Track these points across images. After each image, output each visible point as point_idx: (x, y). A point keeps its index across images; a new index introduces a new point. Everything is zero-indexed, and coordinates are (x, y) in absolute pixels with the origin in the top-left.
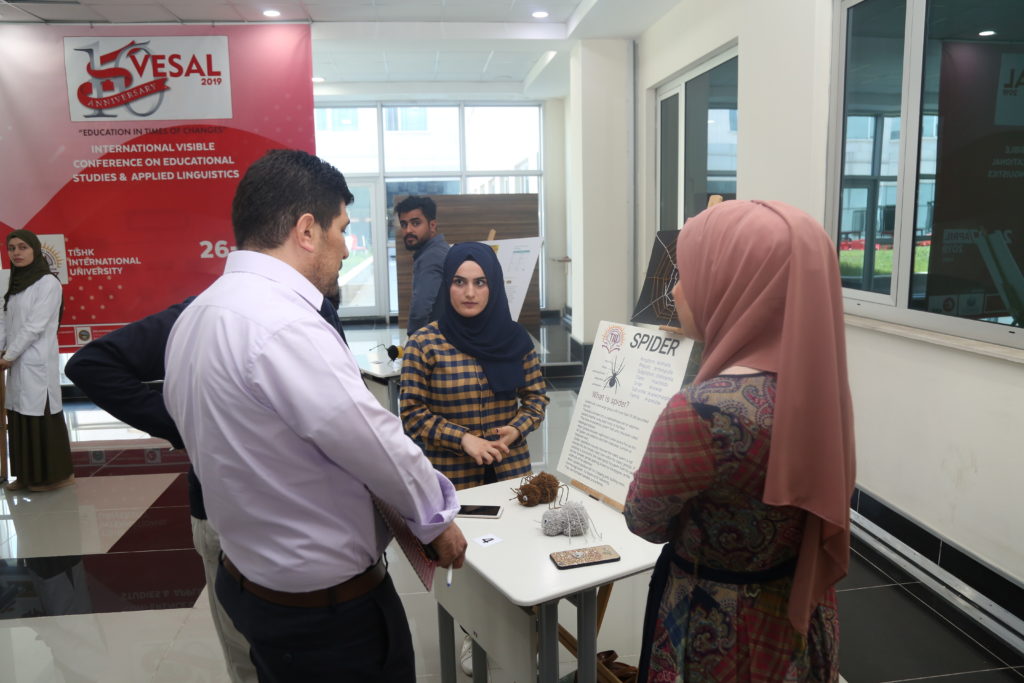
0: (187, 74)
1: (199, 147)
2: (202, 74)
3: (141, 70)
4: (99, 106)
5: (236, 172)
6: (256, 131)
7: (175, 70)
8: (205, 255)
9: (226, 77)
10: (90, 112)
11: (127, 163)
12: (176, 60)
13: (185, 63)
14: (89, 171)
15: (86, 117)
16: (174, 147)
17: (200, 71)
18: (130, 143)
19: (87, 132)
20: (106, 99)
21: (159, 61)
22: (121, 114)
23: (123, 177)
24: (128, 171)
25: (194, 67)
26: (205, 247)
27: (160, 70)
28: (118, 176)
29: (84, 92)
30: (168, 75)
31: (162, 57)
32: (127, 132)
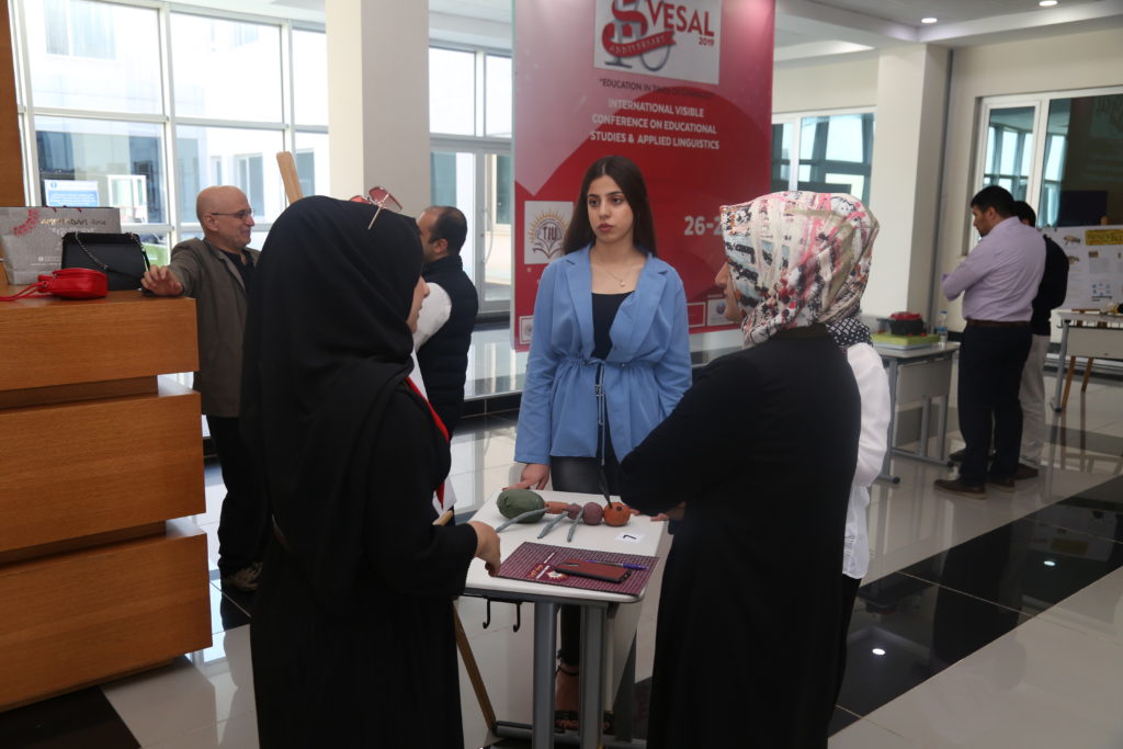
0: (690, 31)
1: (692, 112)
2: (701, 33)
3: (655, 17)
4: (619, 53)
5: (717, 143)
6: (734, 101)
7: (681, 24)
8: (688, 232)
9: (717, 38)
10: (610, 58)
11: (636, 122)
12: (682, 12)
13: (688, 16)
14: (604, 128)
15: (608, 64)
16: (674, 110)
17: (698, 28)
18: (640, 100)
19: (606, 82)
20: (626, 45)
21: (670, 11)
22: (635, 65)
23: (631, 140)
24: (636, 131)
25: (695, 24)
26: (688, 223)
27: (670, 21)
28: (627, 137)
29: (608, 31)
30: (675, 29)
31: (672, 7)
32: (638, 86)
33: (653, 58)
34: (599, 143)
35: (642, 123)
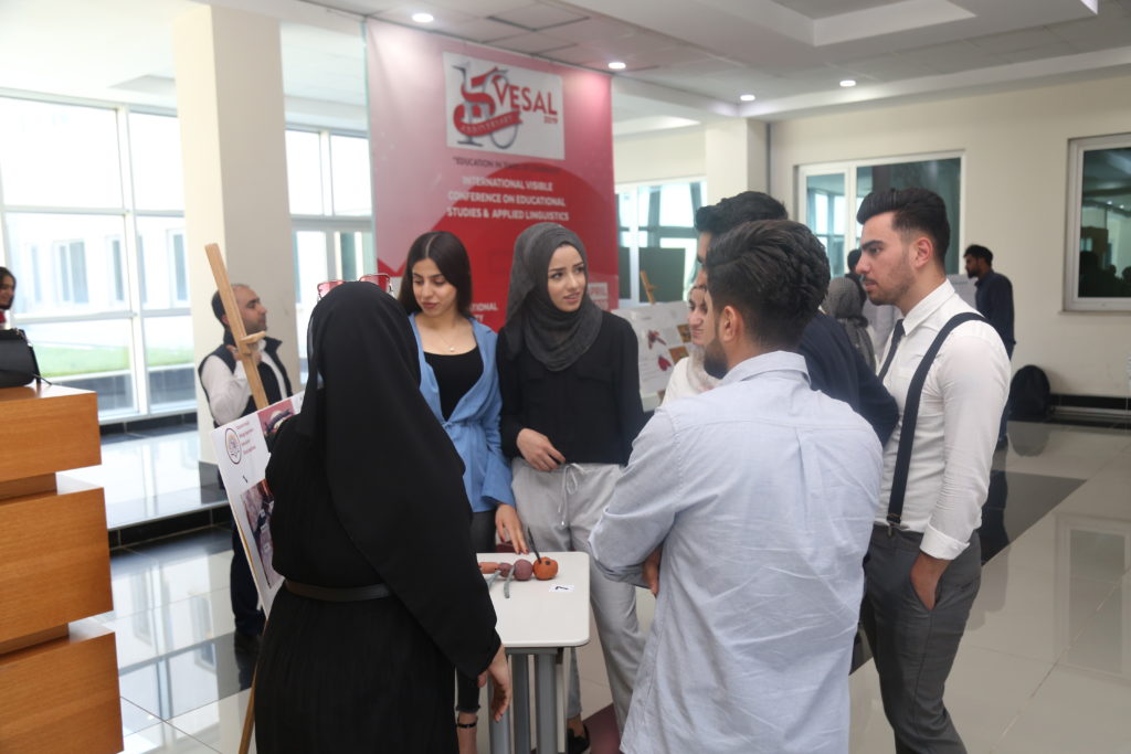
0: (535, 110)
1: (540, 186)
2: (545, 111)
3: (502, 98)
4: (471, 132)
5: (566, 214)
6: (579, 174)
7: (526, 104)
9: (560, 116)
10: (462, 138)
11: (490, 198)
12: (527, 93)
13: (533, 97)
14: (460, 204)
15: (460, 143)
16: (525, 185)
17: (542, 108)
18: (493, 176)
19: (460, 161)
20: (476, 125)
21: (516, 93)
22: (485, 144)
23: (486, 214)
24: (491, 206)
25: (540, 104)
27: (516, 102)
28: (482, 212)
29: (459, 112)
30: (521, 110)
31: (516, 88)
32: (490, 164)
33: (502, 136)
34: (456, 219)
35: (495, 198)
